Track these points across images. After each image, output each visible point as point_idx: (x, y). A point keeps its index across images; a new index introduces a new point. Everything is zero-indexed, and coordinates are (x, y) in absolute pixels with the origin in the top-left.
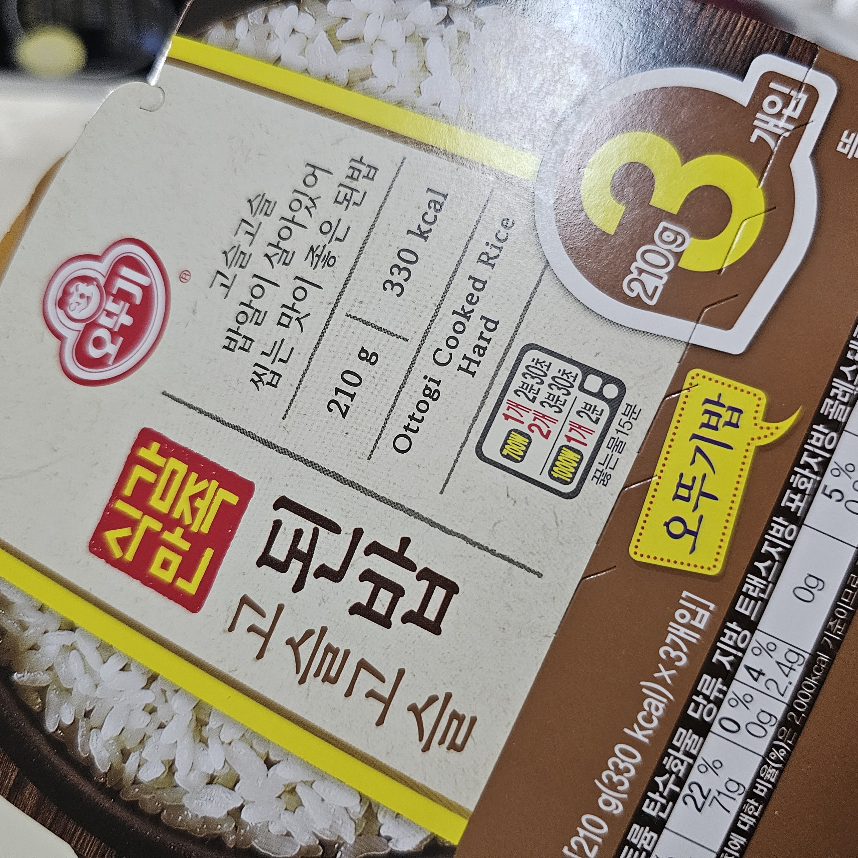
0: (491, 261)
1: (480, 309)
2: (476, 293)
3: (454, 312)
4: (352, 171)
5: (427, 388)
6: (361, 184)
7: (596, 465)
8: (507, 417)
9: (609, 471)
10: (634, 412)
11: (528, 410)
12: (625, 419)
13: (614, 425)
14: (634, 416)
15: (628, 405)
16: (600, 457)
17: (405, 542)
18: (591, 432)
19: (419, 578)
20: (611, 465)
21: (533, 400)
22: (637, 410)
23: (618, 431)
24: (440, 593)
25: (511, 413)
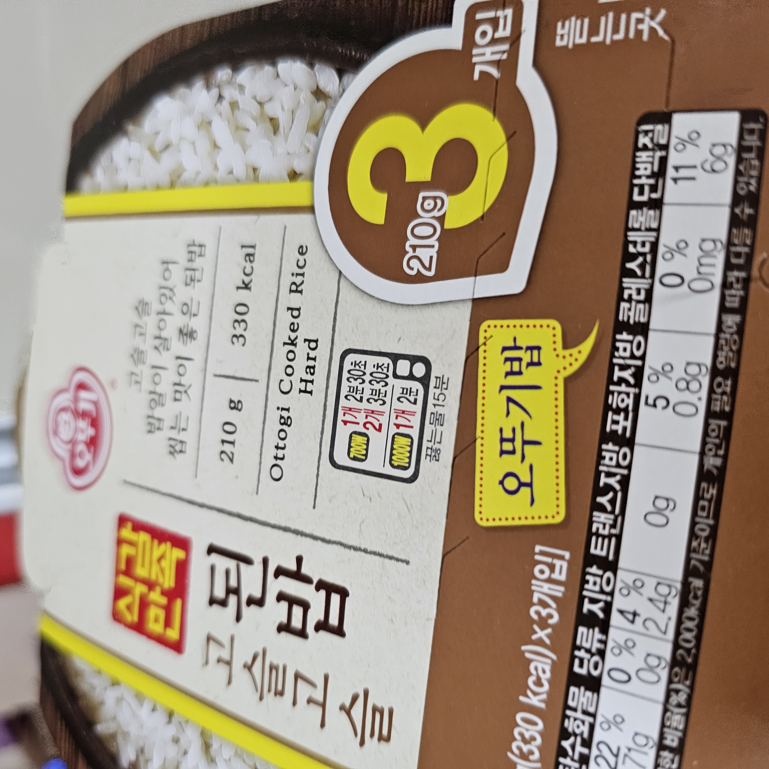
0: (299, 289)
1: (302, 334)
2: (295, 321)
3: (285, 344)
4: (190, 254)
5: (282, 417)
6: (198, 262)
7: (425, 444)
8: (345, 422)
9: (437, 446)
10: (443, 383)
11: (359, 411)
12: (438, 391)
13: (431, 401)
14: (445, 386)
15: (437, 378)
16: (427, 435)
17: (299, 560)
18: (413, 413)
19: (318, 588)
20: (438, 439)
21: (361, 400)
22: (445, 380)
23: (435, 405)
24: (335, 599)
25: (348, 418)
